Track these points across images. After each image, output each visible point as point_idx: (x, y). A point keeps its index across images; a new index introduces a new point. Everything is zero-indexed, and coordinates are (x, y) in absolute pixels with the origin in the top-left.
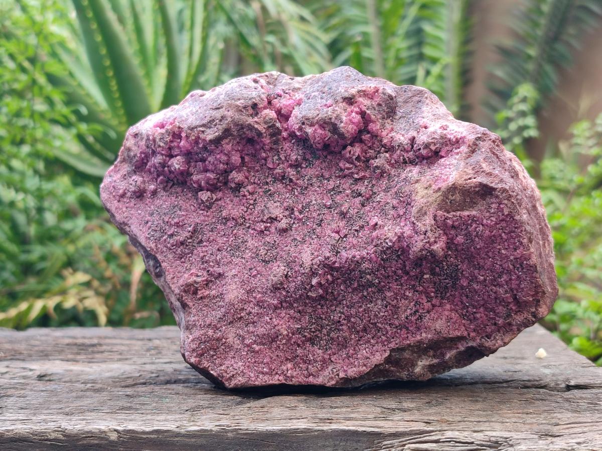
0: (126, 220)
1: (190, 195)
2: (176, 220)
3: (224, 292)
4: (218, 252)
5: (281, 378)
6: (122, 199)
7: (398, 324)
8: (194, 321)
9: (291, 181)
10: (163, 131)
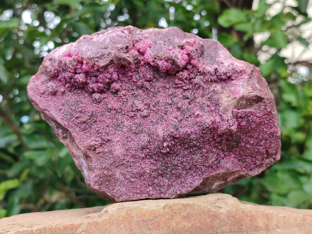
0: (46, 108)
1: (87, 95)
2: (80, 109)
3: (112, 150)
4: (107, 128)
5: (146, 195)
6: (42, 95)
7: (207, 166)
8: (95, 166)
9: (147, 89)
10: (71, 59)
